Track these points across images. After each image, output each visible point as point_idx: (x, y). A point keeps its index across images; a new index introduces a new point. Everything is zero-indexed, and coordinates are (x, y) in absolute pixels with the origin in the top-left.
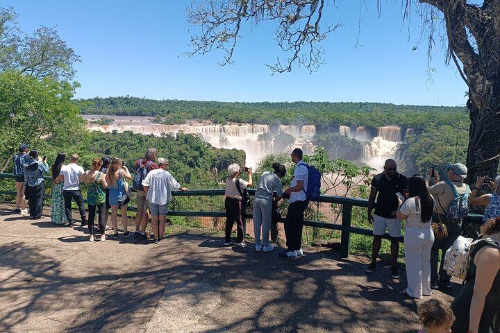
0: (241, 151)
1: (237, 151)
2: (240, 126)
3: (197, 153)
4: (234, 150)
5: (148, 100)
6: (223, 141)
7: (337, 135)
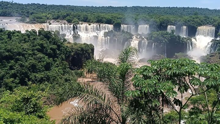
0: (91, 45)
1: (87, 45)
2: (90, 25)
3: (55, 47)
4: (85, 44)
5: (16, 4)
6: (76, 37)
7: (166, 32)
